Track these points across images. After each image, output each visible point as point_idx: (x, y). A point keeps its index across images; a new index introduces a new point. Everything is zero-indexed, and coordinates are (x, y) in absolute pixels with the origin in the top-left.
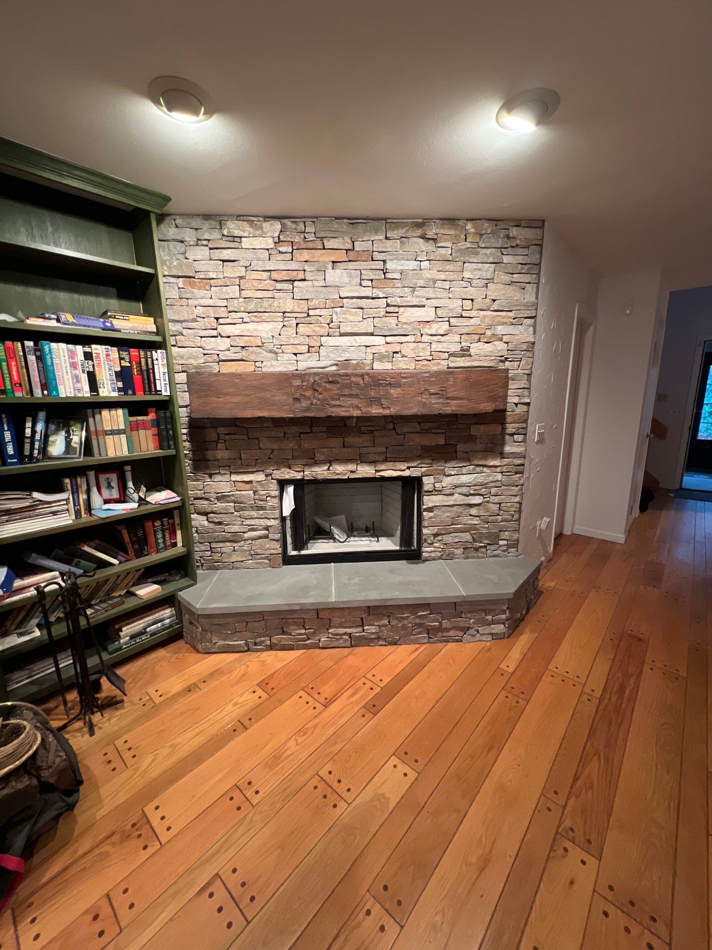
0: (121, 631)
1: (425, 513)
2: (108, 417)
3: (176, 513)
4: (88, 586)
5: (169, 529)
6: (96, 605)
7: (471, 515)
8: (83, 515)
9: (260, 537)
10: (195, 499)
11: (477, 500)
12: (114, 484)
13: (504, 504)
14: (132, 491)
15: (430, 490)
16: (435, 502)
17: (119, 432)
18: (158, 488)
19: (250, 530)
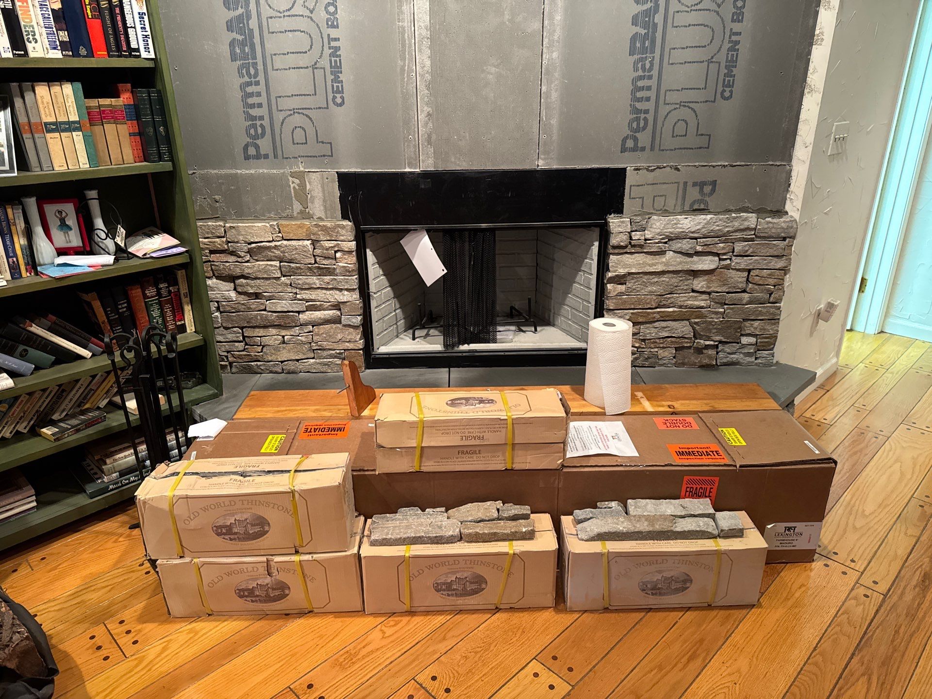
0: (105, 464)
1: (609, 286)
2: (47, 98)
3: (181, 274)
4: (44, 390)
5: (170, 302)
6: (61, 421)
7: (693, 291)
8: (24, 274)
9: (327, 322)
10: (212, 252)
11: (707, 263)
12: (72, 221)
13: (756, 272)
14: (103, 236)
15: (622, 244)
16: (630, 266)
17: (70, 127)
18: (147, 230)
19: (309, 309)
